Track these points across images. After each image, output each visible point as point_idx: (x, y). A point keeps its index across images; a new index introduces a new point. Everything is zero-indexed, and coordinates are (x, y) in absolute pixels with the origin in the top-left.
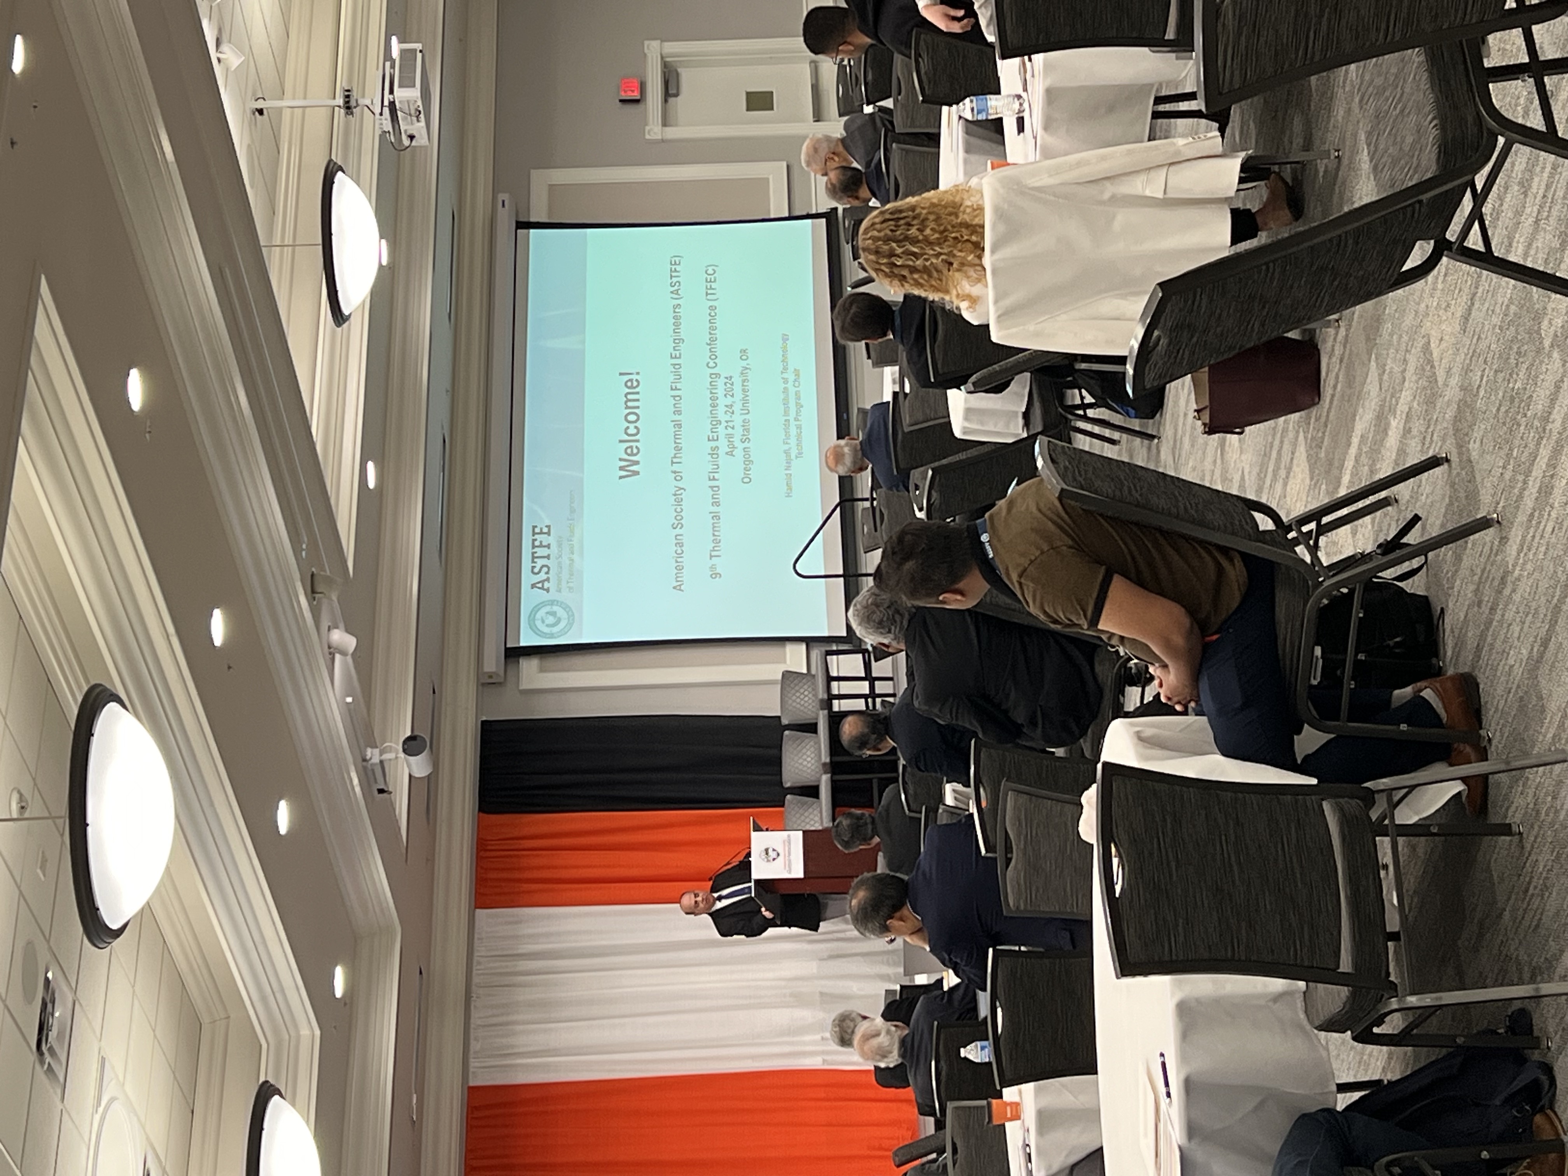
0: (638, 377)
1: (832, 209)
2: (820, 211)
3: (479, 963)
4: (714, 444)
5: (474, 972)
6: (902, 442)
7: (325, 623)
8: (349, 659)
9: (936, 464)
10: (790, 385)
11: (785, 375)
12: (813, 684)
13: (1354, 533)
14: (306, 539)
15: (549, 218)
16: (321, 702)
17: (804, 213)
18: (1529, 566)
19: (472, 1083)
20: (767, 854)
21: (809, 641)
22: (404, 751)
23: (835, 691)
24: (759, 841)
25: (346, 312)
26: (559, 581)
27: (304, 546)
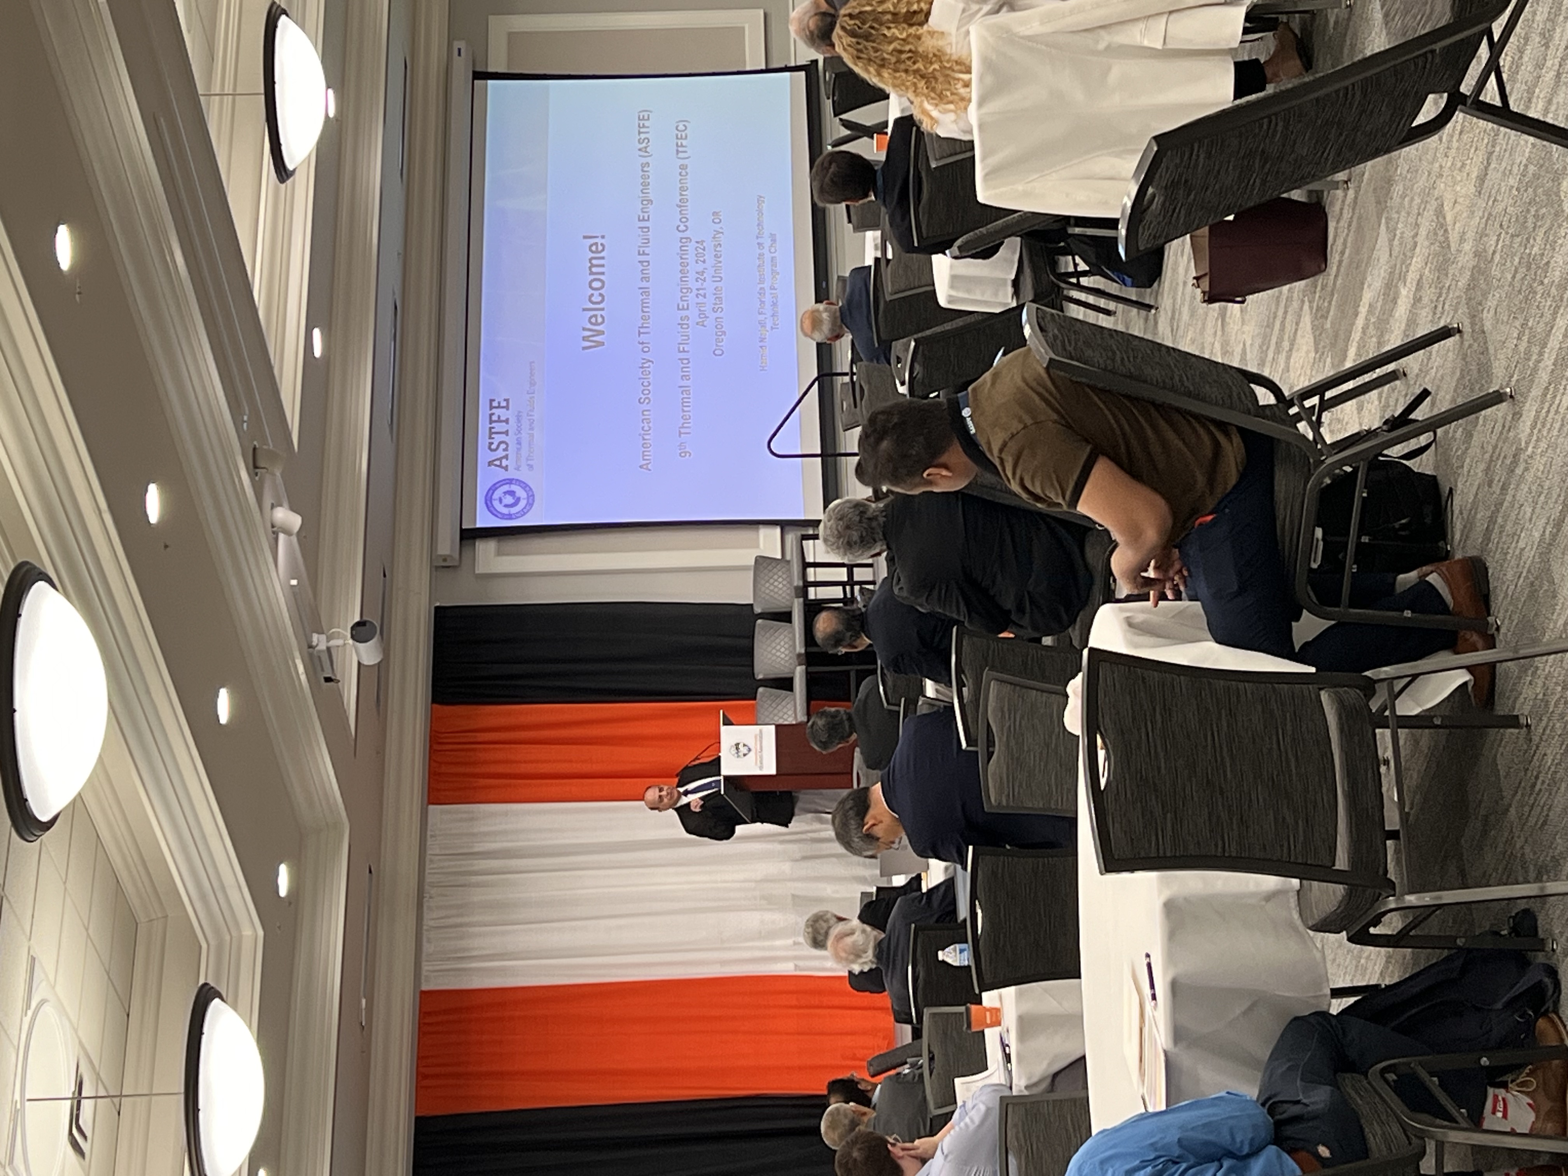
0: (603, 241)
1: (812, 61)
2: (799, 64)
3: (431, 861)
4: (684, 313)
5: (427, 871)
6: (884, 311)
7: (268, 500)
8: (294, 539)
9: (920, 335)
10: (765, 251)
11: (760, 240)
12: (789, 570)
13: (1360, 408)
14: (247, 412)
15: (509, 68)
16: (264, 586)
17: (783, 66)
18: (1543, 445)
19: (425, 987)
20: (737, 749)
21: (784, 525)
22: (353, 637)
23: (811, 579)
24: (729, 735)
25: (290, 166)
26: (518, 459)
27: (245, 418)
